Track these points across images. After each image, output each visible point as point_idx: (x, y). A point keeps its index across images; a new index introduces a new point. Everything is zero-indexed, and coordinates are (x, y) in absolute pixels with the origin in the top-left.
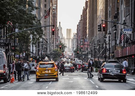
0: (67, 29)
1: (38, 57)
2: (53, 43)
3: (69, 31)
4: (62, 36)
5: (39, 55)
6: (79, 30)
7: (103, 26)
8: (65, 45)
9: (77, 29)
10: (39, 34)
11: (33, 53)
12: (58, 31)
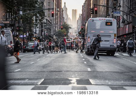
0: (73, 10)
1: (41, 37)
2: (57, 24)
3: (74, 12)
4: (68, 16)
5: (42, 35)
6: (84, 11)
7: (95, 10)
8: (69, 26)
9: (82, 10)
10: (41, 15)
11: (36, 33)
12: (62, 12)
